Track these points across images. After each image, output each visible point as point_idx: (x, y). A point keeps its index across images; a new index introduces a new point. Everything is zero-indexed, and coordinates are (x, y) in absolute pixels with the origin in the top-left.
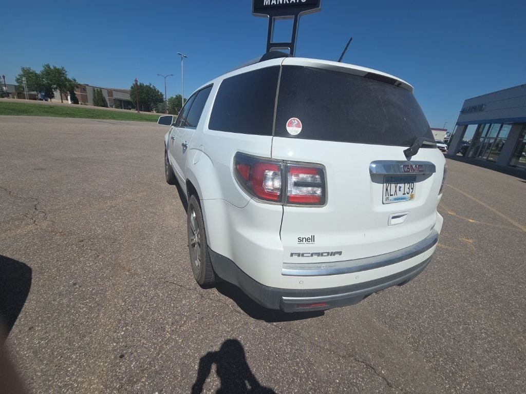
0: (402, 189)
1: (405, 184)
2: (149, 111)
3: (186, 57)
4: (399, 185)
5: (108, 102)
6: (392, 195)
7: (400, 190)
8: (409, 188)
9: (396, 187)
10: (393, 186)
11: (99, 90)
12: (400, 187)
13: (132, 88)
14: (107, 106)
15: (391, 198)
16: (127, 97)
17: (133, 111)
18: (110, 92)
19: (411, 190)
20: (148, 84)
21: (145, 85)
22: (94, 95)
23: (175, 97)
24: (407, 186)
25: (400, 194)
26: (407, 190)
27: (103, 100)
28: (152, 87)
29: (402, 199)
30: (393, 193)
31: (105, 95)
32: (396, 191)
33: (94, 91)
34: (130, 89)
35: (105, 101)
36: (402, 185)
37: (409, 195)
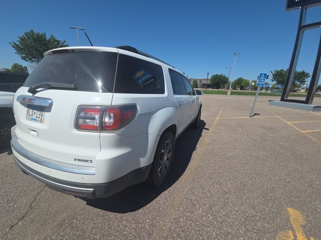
0: (36, 114)
1: (37, 111)
2: (218, 89)
3: (239, 54)
4: (34, 111)
5: (199, 85)
6: (30, 116)
7: (34, 114)
8: (40, 114)
9: (32, 112)
10: (31, 110)
11: (196, 80)
12: (35, 112)
13: (212, 77)
14: (198, 88)
15: (29, 117)
16: (209, 82)
17: (210, 89)
18: (201, 81)
19: (41, 116)
20: (221, 74)
21: (219, 75)
22: (193, 83)
23: (238, 79)
24: (39, 112)
25: (34, 117)
26: (38, 116)
27: (196, 85)
28: (223, 75)
29: (36, 120)
30: (31, 114)
31: (198, 82)
32: (32, 114)
33: (194, 81)
34: (211, 78)
35: (198, 85)
36: (36, 111)
37: (39, 119)
